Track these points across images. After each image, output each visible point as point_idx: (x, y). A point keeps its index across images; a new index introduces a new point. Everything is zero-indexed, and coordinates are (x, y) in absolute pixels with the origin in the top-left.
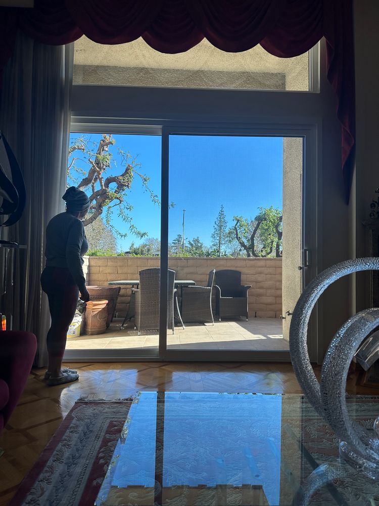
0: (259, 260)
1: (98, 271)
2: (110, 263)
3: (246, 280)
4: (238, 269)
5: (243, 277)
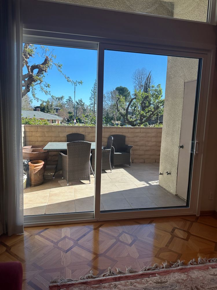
1: (31, 135)
3: (129, 142)
4: (124, 134)
5: (127, 139)
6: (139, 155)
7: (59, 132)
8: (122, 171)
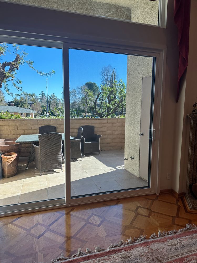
0: (103, 119)
1: (4, 129)
2: (12, 123)
3: (97, 131)
4: (93, 125)
5: (95, 129)
6: (108, 143)
7: (31, 125)
8: (92, 158)
